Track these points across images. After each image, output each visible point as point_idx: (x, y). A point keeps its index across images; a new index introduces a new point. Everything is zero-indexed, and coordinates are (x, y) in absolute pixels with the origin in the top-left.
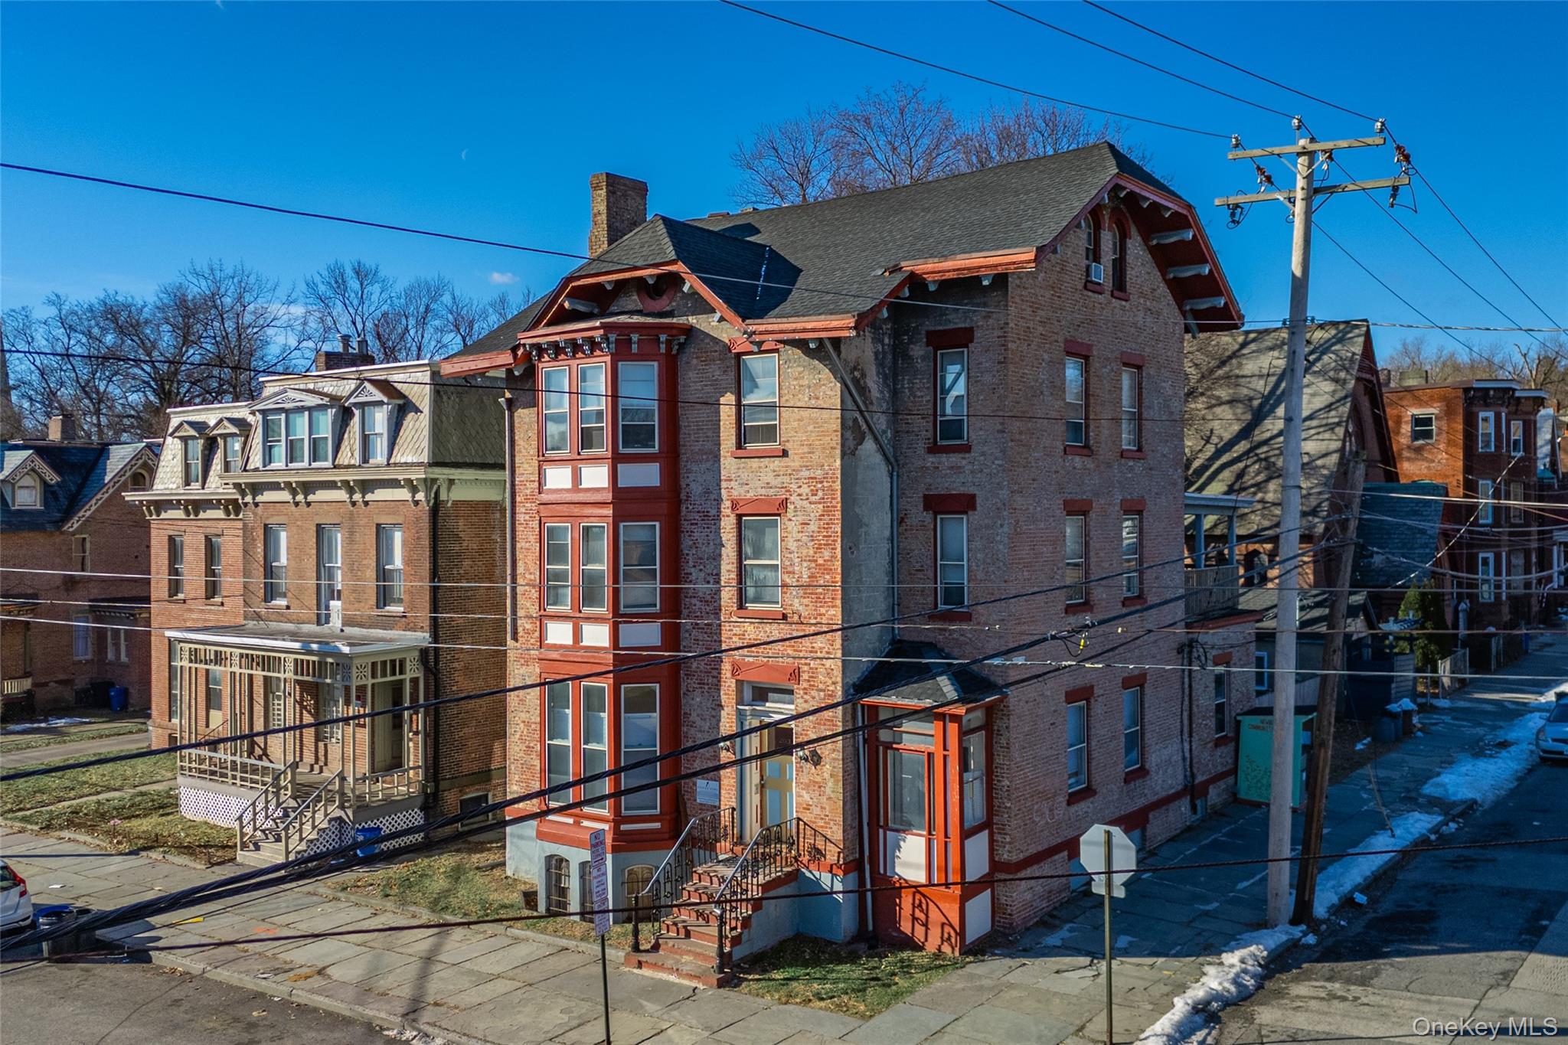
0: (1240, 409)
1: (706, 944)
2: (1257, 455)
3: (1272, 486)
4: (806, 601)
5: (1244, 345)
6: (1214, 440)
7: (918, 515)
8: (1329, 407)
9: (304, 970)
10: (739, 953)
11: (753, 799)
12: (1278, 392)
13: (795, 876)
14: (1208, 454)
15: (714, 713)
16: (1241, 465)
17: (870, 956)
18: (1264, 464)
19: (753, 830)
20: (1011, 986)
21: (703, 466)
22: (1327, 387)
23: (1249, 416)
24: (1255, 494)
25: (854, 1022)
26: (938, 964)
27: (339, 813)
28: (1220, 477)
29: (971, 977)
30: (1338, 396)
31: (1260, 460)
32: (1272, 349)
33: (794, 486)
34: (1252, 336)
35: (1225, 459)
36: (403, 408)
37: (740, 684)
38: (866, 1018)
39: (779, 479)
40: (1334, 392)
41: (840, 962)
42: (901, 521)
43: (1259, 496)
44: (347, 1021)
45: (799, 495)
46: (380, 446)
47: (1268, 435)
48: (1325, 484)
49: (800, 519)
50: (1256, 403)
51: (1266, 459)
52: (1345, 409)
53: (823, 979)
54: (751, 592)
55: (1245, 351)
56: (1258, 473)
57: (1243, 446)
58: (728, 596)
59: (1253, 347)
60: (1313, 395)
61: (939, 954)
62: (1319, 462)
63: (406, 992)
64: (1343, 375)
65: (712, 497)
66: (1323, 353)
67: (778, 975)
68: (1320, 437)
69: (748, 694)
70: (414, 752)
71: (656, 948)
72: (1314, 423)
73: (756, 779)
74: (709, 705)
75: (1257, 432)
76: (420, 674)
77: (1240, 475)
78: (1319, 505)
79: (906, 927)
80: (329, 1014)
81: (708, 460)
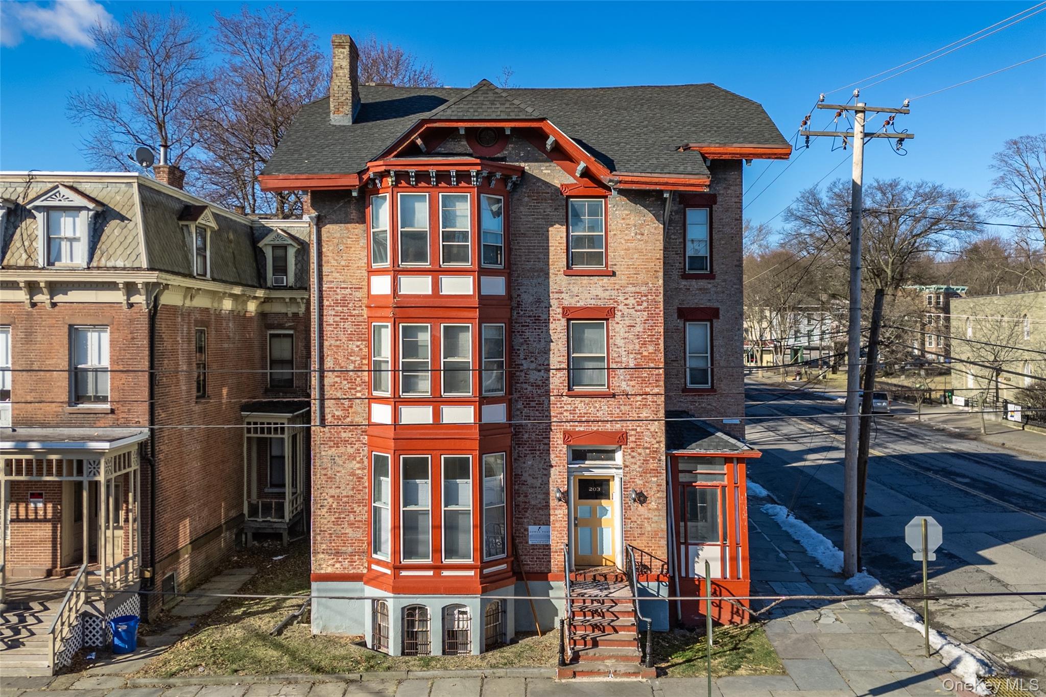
4: (632, 383)
7: (677, 322)
15: (545, 472)
21: (535, 281)
25: (784, 678)
26: (747, 631)
29: (780, 635)
33: (621, 298)
36: (106, 215)
37: (569, 448)
39: (608, 293)
45: (626, 305)
49: (628, 322)
54: (580, 376)
58: (557, 380)
65: (543, 305)
69: (570, 456)
71: (575, 660)
73: (573, 518)
74: (541, 466)
76: (138, 467)
81: (539, 276)
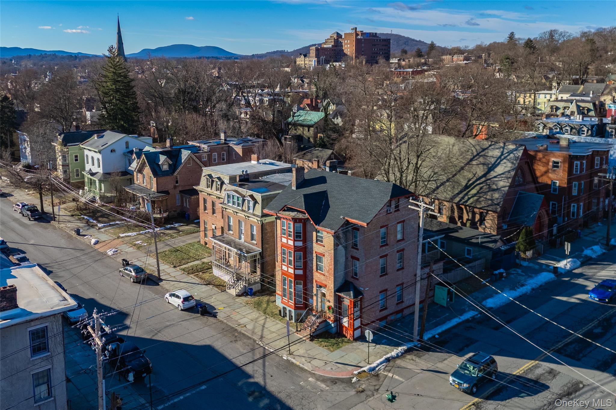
0: (485, 167)
1: (308, 332)
2: (487, 183)
3: (489, 194)
4: (328, 274)
5: (490, 146)
6: (476, 175)
7: (350, 259)
8: (509, 172)
9: (243, 325)
10: (314, 334)
11: (319, 304)
12: (496, 163)
13: (326, 321)
14: (474, 180)
15: (312, 288)
16: (482, 185)
17: (337, 338)
18: (488, 186)
19: (319, 309)
20: (359, 349)
22: (509, 165)
23: (487, 170)
24: (484, 195)
25: (329, 352)
26: (349, 342)
27: (245, 284)
28: (476, 188)
29: (353, 345)
30: (512, 168)
31: (487, 185)
32: (497, 149)
33: (326, 253)
34: (493, 143)
35: (478, 182)
36: (256, 202)
37: (317, 285)
38: (332, 352)
39: (323, 250)
40: (511, 167)
41: (332, 338)
42: (347, 259)
43: (485, 196)
44: (250, 338)
46: (251, 208)
47: (491, 177)
48: (502, 196)
49: (327, 259)
50: (490, 166)
51: (489, 185)
52: (513, 173)
53: (327, 342)
54: (319, 268)
55: (490, 148)
56: (486, 189)
57: (483, 179)
58: (315, 268)
59: (493, 147)
60: (505, 167)
61: (349, 340)
62: (503, 189)
63: (260, 334)
64: (515, 162)
65: (312, 250)
66: (510, 153)
67: (320, 340)
68: (505, 181)
69: (318, 286)
70: (258, 271)
71: (300, 331)
72: (504, 176)
73: (320, 300)
74: (311, 286)
75: (488, 175)
76: (260, 257)
77: (481, 188)
78: (500, 202)
79: (344, 333)
80: (248, 336)
81: (311, 243)
